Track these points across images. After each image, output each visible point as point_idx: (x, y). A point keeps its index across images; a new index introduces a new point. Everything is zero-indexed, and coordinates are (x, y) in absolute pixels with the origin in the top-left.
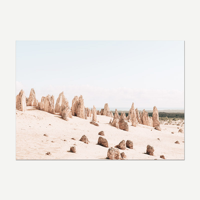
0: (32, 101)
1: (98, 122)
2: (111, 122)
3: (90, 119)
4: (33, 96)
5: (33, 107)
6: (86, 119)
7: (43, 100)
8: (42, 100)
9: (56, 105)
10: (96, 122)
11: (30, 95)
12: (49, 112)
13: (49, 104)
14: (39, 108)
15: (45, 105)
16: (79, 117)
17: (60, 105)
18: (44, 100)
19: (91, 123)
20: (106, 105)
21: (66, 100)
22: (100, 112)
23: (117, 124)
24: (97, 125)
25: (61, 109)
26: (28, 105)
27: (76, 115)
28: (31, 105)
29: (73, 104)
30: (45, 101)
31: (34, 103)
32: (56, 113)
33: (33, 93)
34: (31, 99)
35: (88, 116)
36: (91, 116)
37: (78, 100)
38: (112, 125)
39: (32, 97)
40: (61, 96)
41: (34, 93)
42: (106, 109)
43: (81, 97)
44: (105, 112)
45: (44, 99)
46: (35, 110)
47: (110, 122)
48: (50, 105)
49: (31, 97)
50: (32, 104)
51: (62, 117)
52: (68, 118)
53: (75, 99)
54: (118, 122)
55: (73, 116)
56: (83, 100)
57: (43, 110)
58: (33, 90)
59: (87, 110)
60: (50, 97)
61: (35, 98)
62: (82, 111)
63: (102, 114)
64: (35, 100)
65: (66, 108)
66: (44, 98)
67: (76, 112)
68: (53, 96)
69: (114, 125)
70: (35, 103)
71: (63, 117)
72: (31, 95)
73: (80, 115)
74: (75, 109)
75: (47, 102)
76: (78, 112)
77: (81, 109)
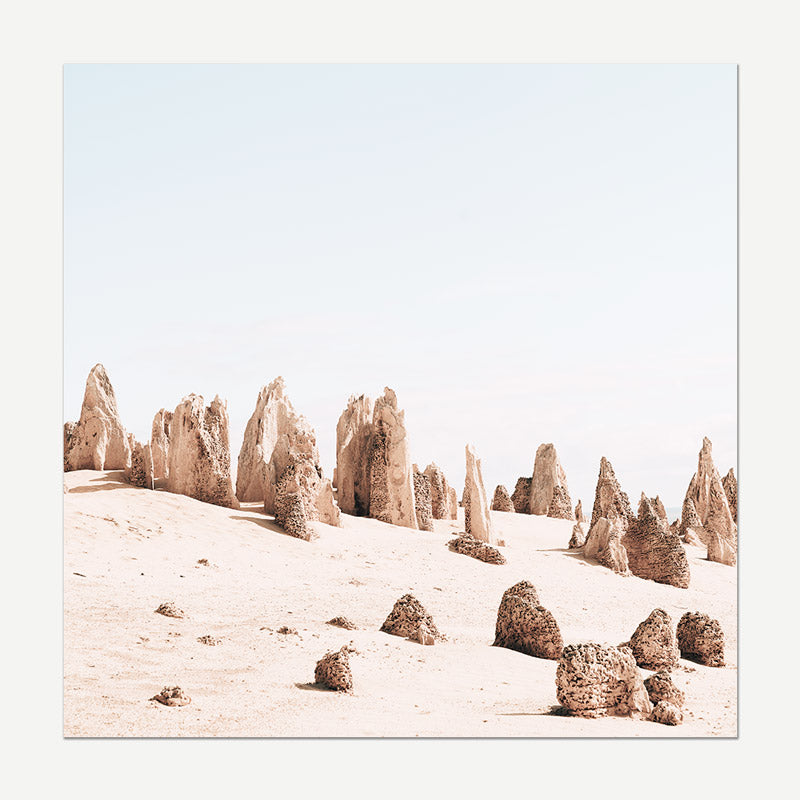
0: (97, 442)
1: (502, 543)
2: (581, 540)
3: (448, 528)
4: (103, 408)
5: (102, 474)
6: (424, 529)
7: (163, 434)
8: (156, 434)
9: (242, 458)
10: (493, 544)
11: (84, 405)
12: (201, 495)
13: (196, 451)
14: (137, 476)
15: (176, 456)
16: (386, 519)
17: (267, 459)
18: (166, 432)
19: (455, 546)
20: (546, 452)
21: (298, 426)
22: (514, 498)
23: (617, 551)
24: (491, 558)
25: (270, 477)
26: (74, 462)
27: (361, 508)
28: (89, 465)
29: (340, 444)
30: (176, 434)
31: (111, 449)
32: (242, 505)
33: (102, 391)
34: (89, 430)
35: (437, 515)
36: (454, 517)
37: (369, 419)
38: (583, 556)
39: (97, 417)
40: (272, 402)
41: (109, 391)
42: (548, 479)
43: (388, 400)
44: (539, 494)
45: (166, 425)
46: (115, 487)
47: (574, 540)
48: (203, 452)
49: (89, 414)
50: (101, 455)
51: (275, 523)
52: (314, 525)
53: (350, 414)
54: (621, 534)
55: (345, 518)
56: (401, 415)
57: (164, 486)
58: (99, 377)
59: (431, 483)
60: (201, 407)
61: (113, 421)
62: (400, 488)
63: (525, 508)
64: (117, 433)
65: (299, 468)
66: (169, 416)
67: (362, 494)
68: (222, 399)
69: (599, 556)
70: (115, 448)
71: (282, 519)
72: (88, 405)
73: (391, 510)
74: (359, 474)
75: (185, 438)
76: (376, 492)
77: (391, 473)
